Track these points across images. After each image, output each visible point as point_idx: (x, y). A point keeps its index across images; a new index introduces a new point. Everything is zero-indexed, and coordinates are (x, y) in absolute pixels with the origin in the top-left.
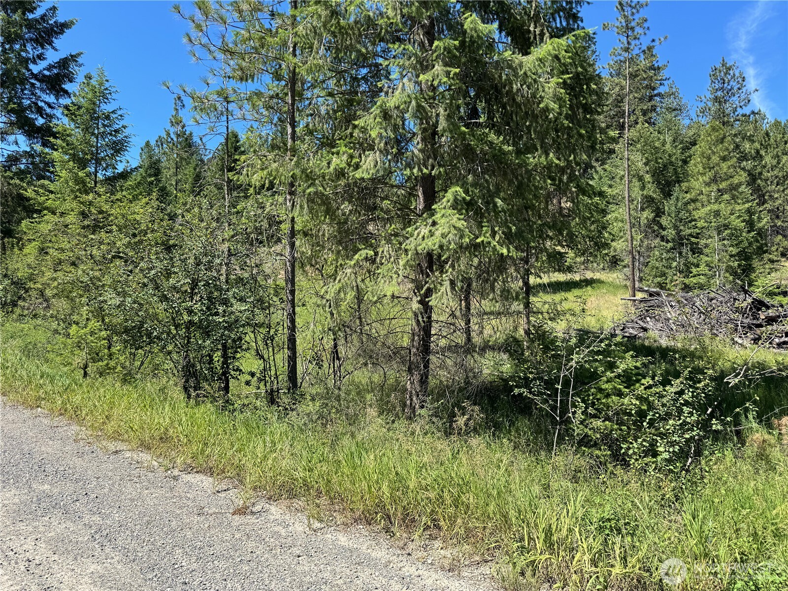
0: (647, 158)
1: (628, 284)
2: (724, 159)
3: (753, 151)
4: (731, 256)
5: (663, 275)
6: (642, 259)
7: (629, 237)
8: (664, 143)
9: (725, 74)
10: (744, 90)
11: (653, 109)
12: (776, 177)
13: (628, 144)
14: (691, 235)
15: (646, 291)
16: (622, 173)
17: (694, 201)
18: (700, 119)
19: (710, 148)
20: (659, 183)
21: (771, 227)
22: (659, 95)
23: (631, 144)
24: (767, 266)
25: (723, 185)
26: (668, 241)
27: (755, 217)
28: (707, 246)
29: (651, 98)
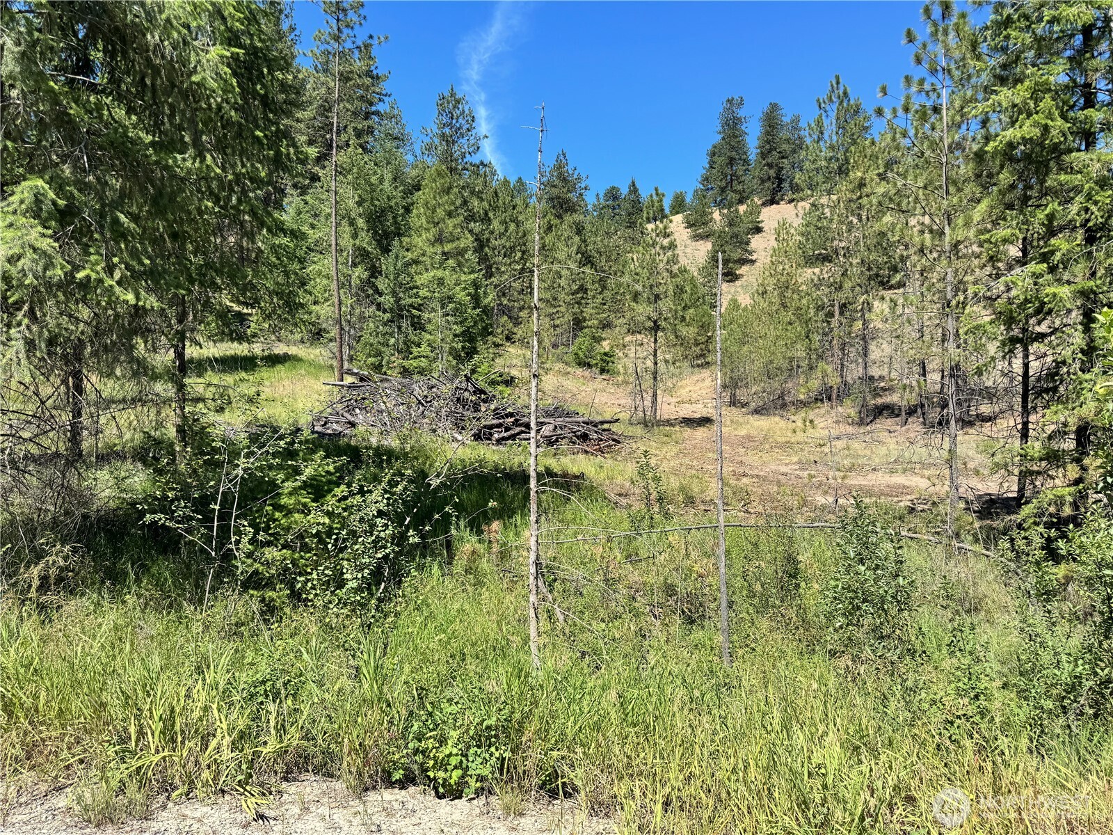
0: (360, 196)
1: (335, 364)
2: (450, 215)
3: (481, 212)
4: (455, 336)
5: (379, 354)
6: (352, 332)
7: (336, 301)
8: (381, 181)
9: (455, 107)
10: (473, 132)
11: (370, 131)
12: (504, 247)
13: (336, 171)
14: (411, 306)
15: (356, 374)
16: (328, 211)
17: (416, 262)
18: (425, 157)
19: (435, 198)
20: (376, 232)
21: (498, 305)
22: (377, 113)
23: (340, 173)
24: (491, 351)
25: (448, 247)
26: (385, 311)
27: (481, 291)
28: (430, 321)
29: (367, 116)
